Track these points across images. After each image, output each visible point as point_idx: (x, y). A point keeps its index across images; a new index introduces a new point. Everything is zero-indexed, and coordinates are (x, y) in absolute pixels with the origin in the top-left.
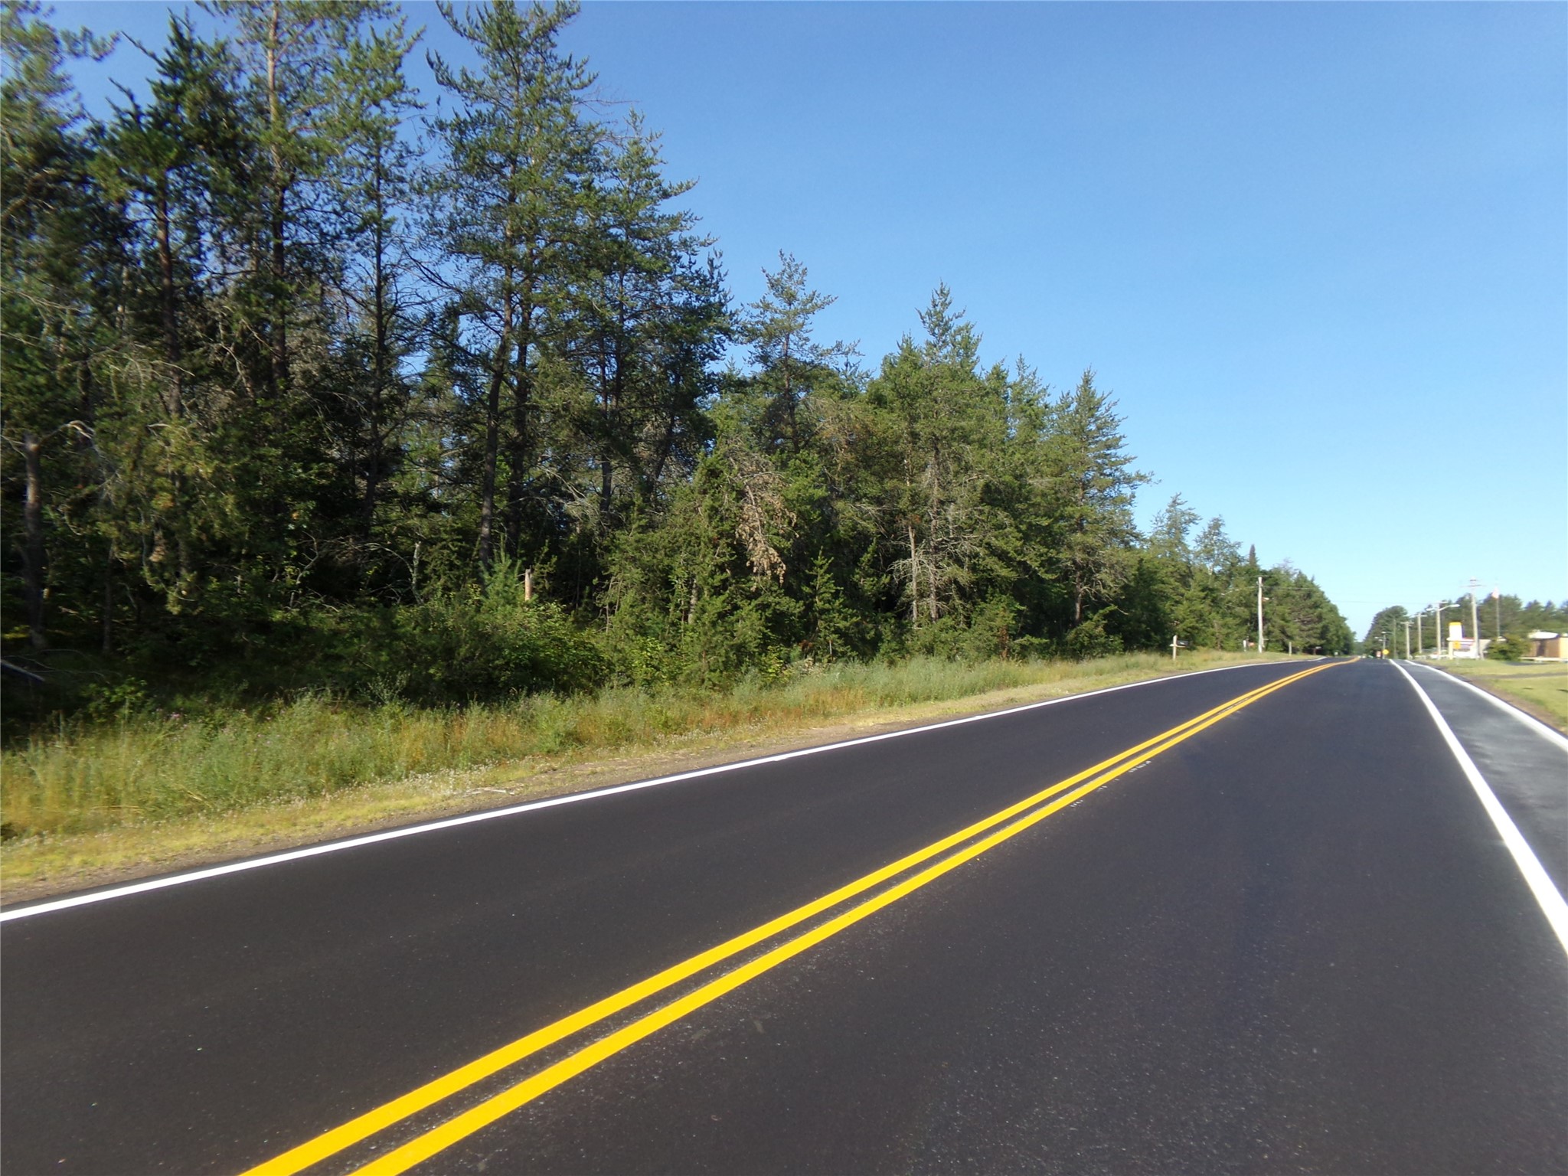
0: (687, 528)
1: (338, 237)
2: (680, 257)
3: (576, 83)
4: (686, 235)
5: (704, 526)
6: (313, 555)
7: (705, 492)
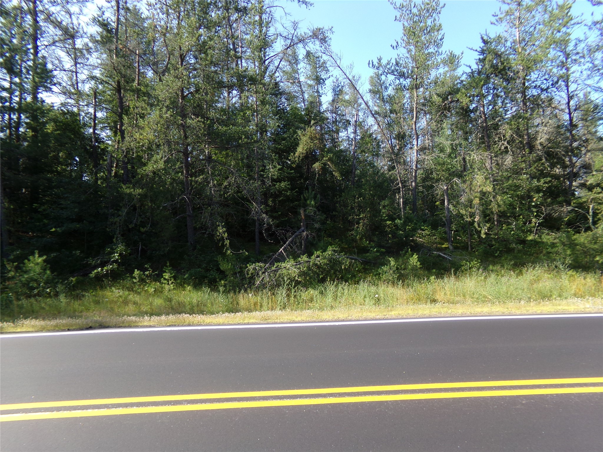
6: (543, 214)
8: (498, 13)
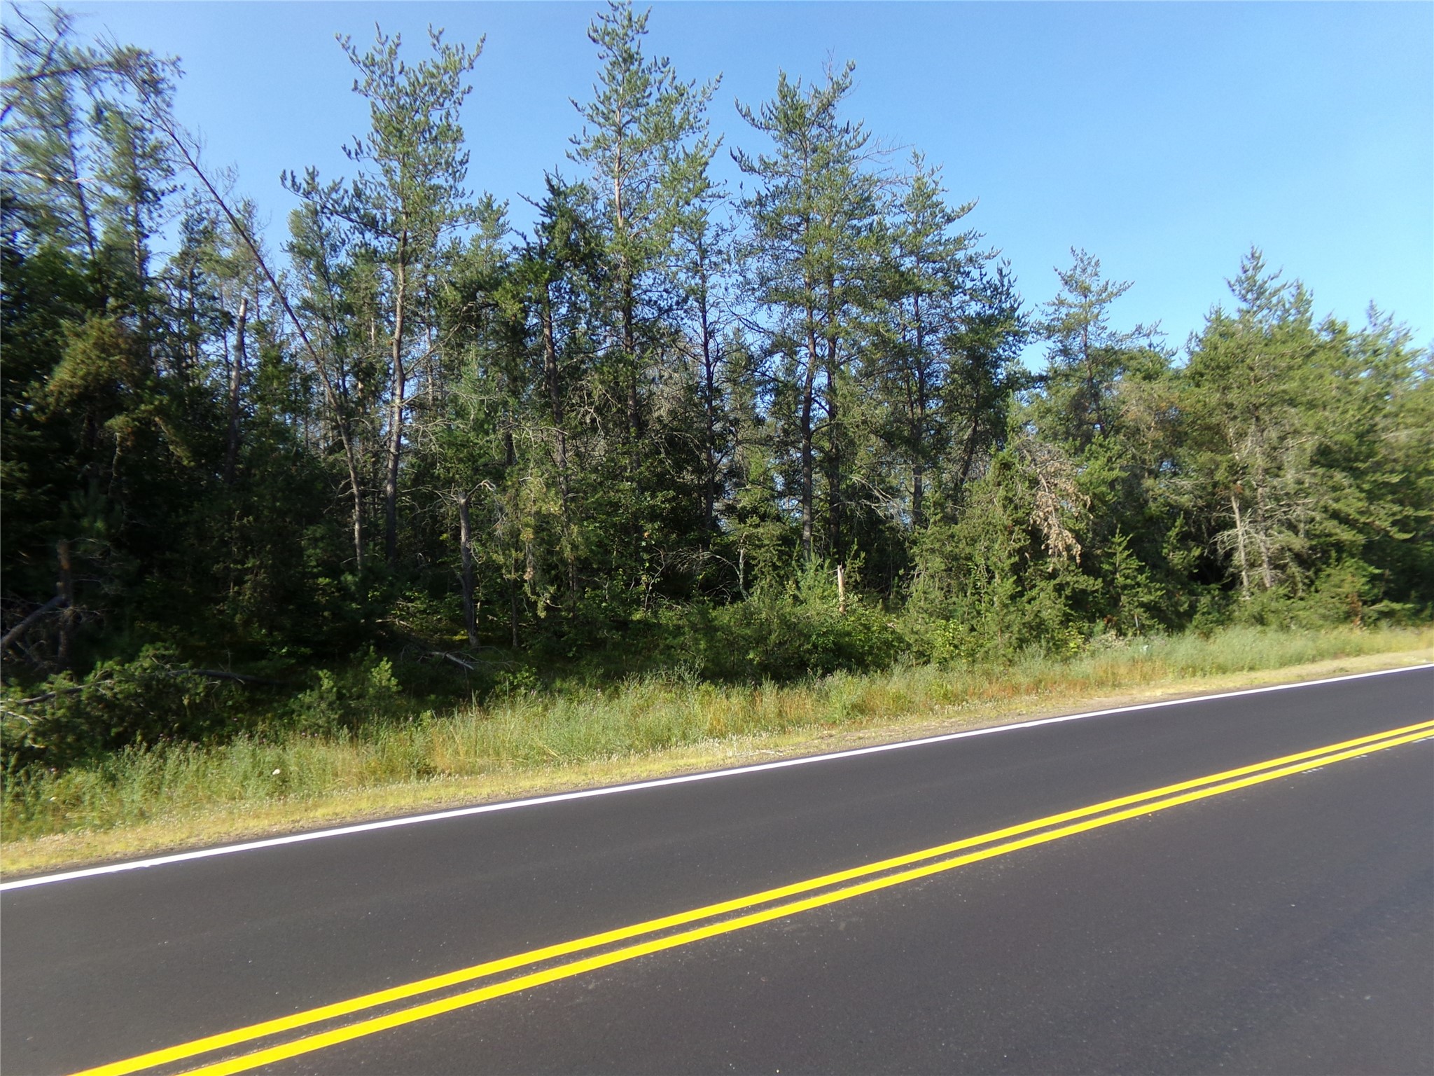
0: (984, 518)
1: (670, 309)
2: (969, 273)
3: (853, 144)
4: (971, 252)
5: (1001, 516)
6: (661, 565)
7: (999, 484)
8: (581, 137)
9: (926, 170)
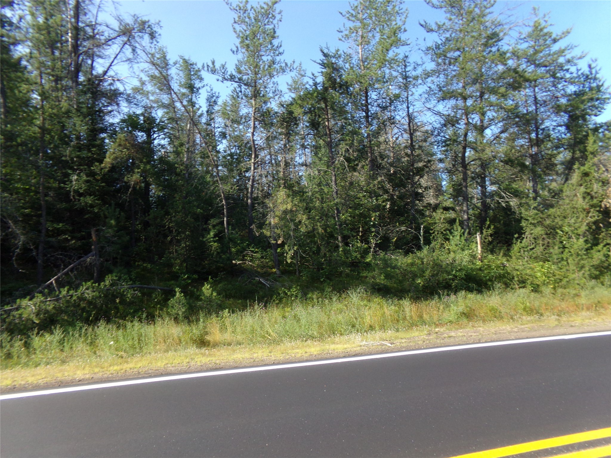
0: (571, 205)
2: (569, 69)
3: (488, 6)
4: (569, 57)
5: (581, 203)
7: (581, 185)
8: (342, 29)
9: (541, 15)
